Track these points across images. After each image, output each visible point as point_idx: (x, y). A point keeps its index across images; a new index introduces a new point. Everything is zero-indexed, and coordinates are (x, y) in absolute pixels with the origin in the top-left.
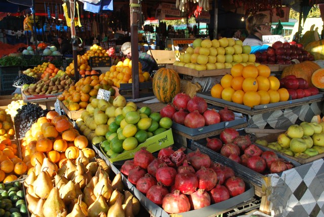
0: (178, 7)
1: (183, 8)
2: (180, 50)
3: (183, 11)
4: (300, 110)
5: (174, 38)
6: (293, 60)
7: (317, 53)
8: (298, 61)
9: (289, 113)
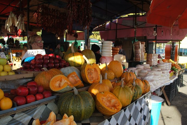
0: (7, 29)
1: (10, 29)
2: (17, 56)
3: (10, 31)
4: (35, 111)
5: (12, 48)
6: (44, 68)
7: (71, 61)
8: (47, 69)
9: (23, 115)
